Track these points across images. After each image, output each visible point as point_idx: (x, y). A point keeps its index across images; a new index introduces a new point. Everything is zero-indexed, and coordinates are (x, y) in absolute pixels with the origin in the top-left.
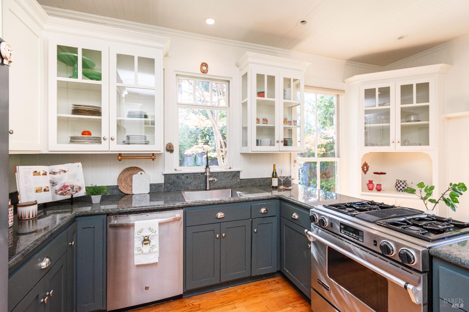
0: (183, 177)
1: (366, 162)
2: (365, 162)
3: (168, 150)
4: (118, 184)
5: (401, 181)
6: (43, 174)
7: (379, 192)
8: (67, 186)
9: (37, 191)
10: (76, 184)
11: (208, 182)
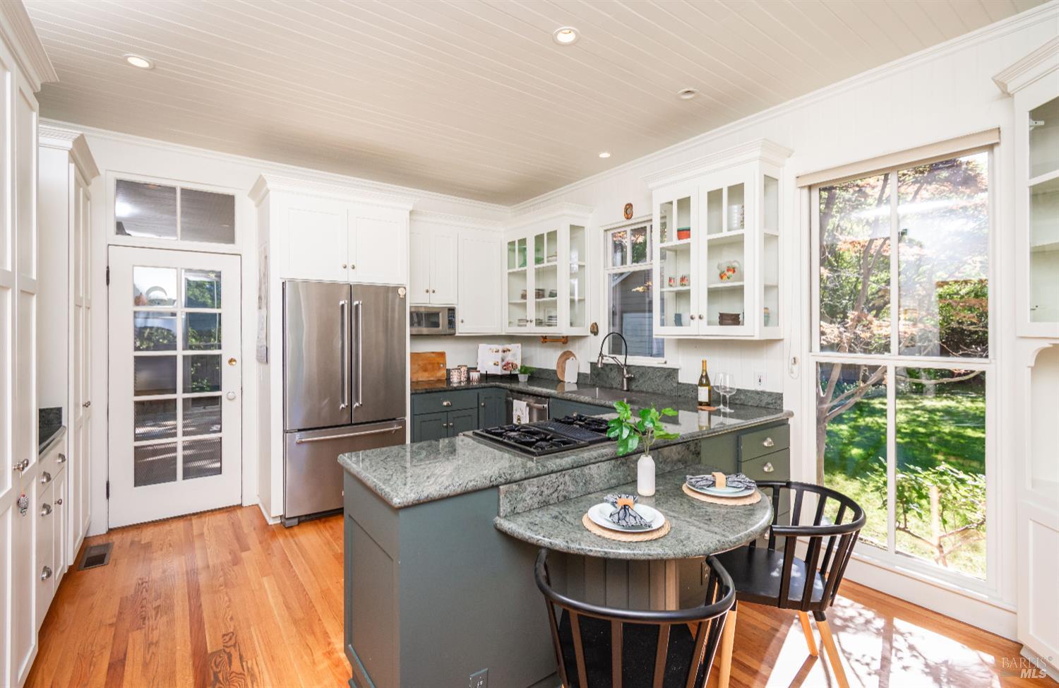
3: (592, 332)
4: (557, 368)
6: (496, 352)
8: (509, 364)
10: (515, 362)
11: (625, 379)
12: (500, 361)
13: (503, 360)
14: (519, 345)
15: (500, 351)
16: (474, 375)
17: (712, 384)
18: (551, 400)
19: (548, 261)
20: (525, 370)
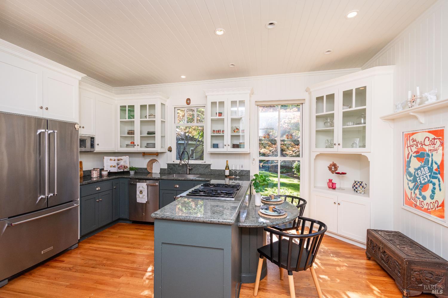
0: (177, 166)
1: (335, 162)
2: (333, 162)
3: (169, 151)
4: (147, 167)
5: (359, 182)
6: (114, 160)
7: (334, 190)
8: (122, 166)
9: (111, 167)
10: (126, 165)
11: (188, 169)
12: (116, 165)
13: (118, 164)
14: (128, 157)
15: (116, 160)
16: (105, 173)
17: (230, 169)
18: (160, 180)
19: (149, 118)
20: (131, 169)
